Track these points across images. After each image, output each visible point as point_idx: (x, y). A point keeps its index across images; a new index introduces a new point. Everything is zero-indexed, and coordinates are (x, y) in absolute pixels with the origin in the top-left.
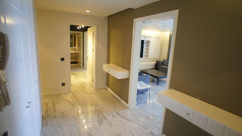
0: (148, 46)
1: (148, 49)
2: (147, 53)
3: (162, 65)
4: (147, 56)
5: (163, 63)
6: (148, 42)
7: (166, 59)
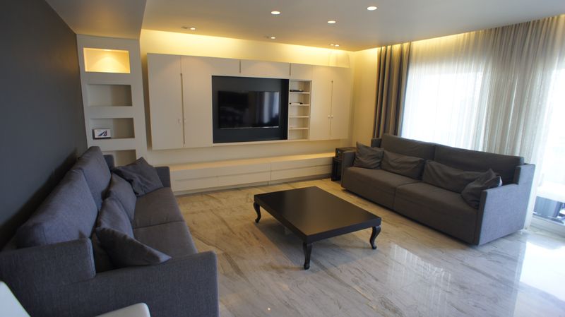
0: (305, 100)
1: (305, 110)
2: (304, 122)
3: (352, 165)
4: (304, 134)
5: (354, 156)
6: (306, 85)
7: (369, 144)
